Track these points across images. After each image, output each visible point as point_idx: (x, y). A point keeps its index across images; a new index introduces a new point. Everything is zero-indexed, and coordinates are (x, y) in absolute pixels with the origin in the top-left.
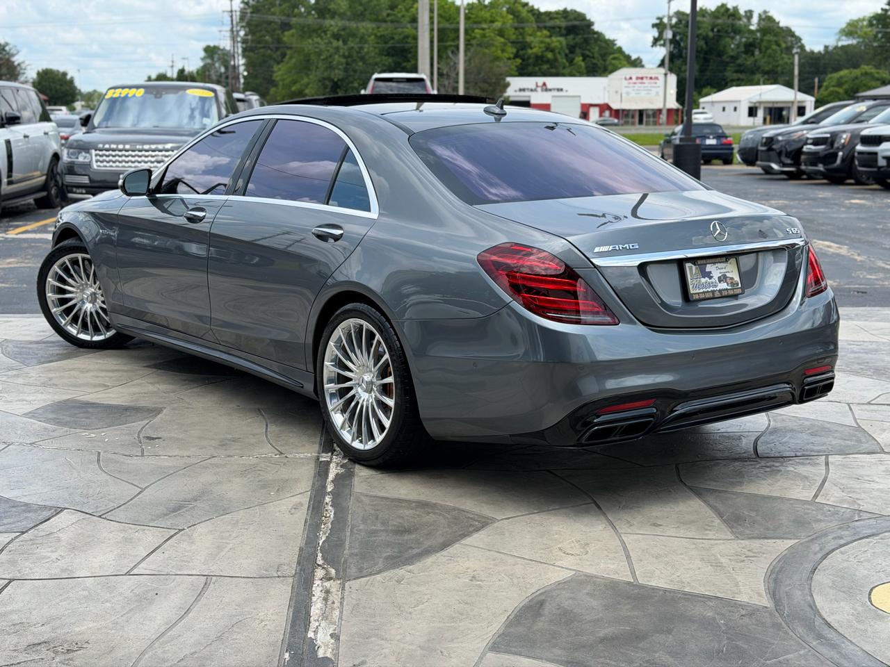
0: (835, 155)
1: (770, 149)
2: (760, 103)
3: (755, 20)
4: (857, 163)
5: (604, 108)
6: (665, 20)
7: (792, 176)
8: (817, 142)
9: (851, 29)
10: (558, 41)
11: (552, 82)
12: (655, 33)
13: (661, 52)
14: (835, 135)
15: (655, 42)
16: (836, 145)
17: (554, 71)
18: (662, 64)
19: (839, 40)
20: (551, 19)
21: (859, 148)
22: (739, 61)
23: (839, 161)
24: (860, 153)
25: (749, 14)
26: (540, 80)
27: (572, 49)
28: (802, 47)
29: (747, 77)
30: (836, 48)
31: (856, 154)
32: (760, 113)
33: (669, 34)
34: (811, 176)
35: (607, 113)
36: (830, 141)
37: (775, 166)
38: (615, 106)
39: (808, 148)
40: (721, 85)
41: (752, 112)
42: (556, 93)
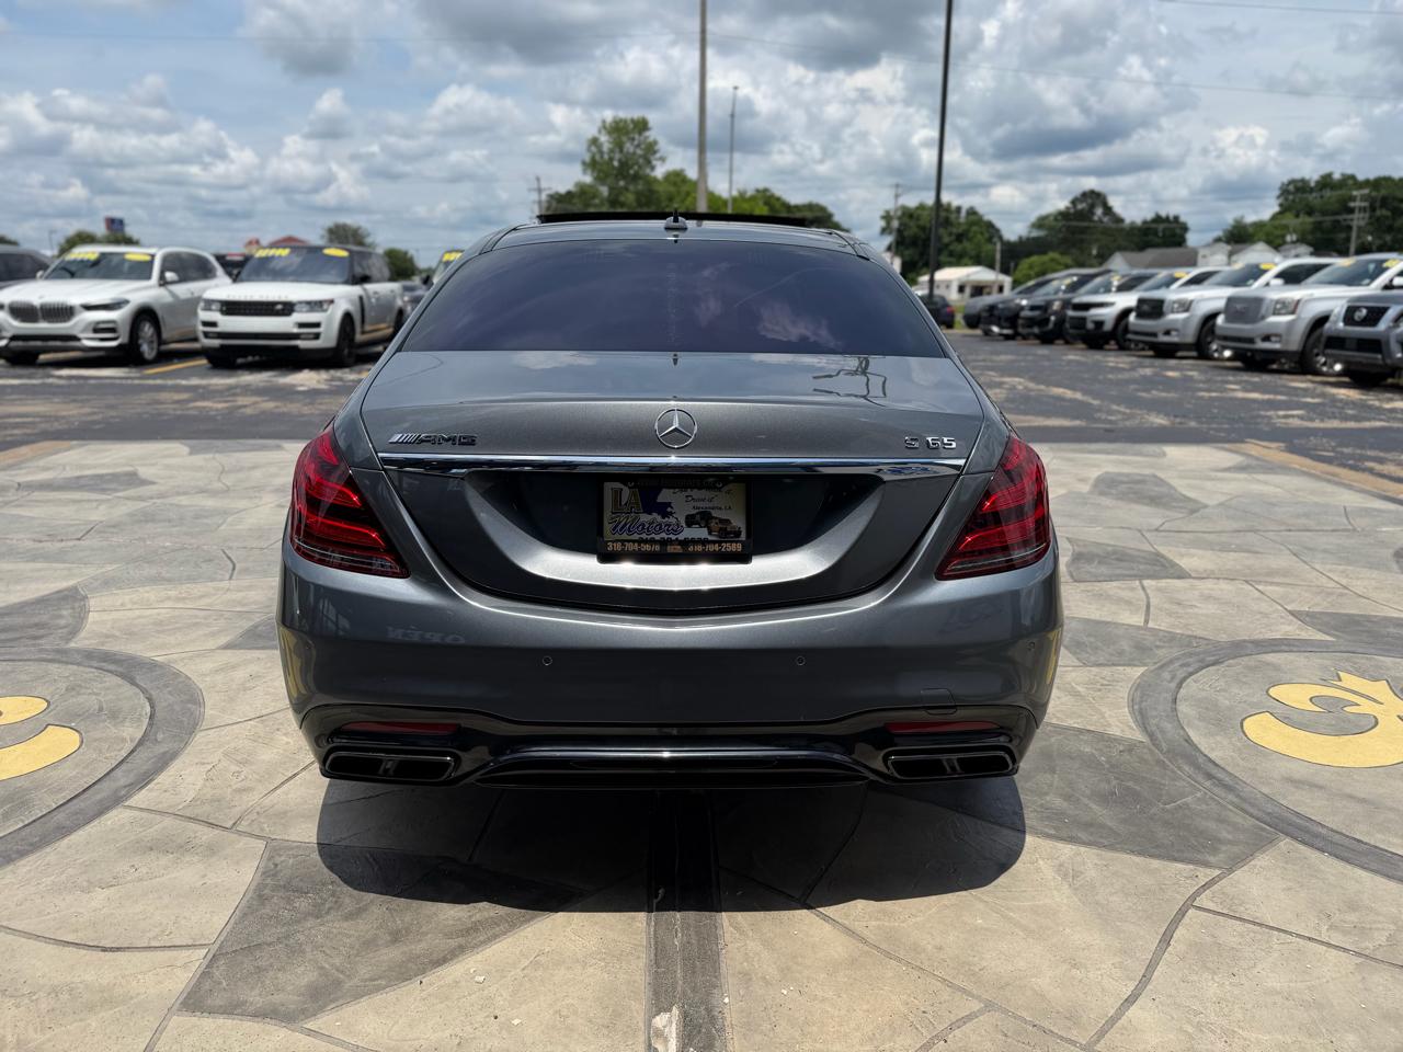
0: (1048, 320)
1: (991, 315)
2: (968, 282)
3: (963, 213)
4: (1067, 325)
6: (892, 214)
7: (1007, 337)
8: (1033, 308)
9: (1040, 223)
12: (883, 223)
13: (888, 240)
14: (1049, 304)
15: (884, 231)
16: (1049, 311)
18: (889, 249)
19: (1030, 232)
21: (1071, 313)
22: (951, 248)
23: (1051, 326)
24: (1072, 318)
25: (959, 209)
28: (1001, 238)
29: (958, 260)
30: (1028, 239)
31: (1067, 319)
32: (968, 291)
33: (895, 224)
34: (1025, 338)
36: (1045, 308)
37: (995, 329)
39: (1026, 313)
41: (961, 289)
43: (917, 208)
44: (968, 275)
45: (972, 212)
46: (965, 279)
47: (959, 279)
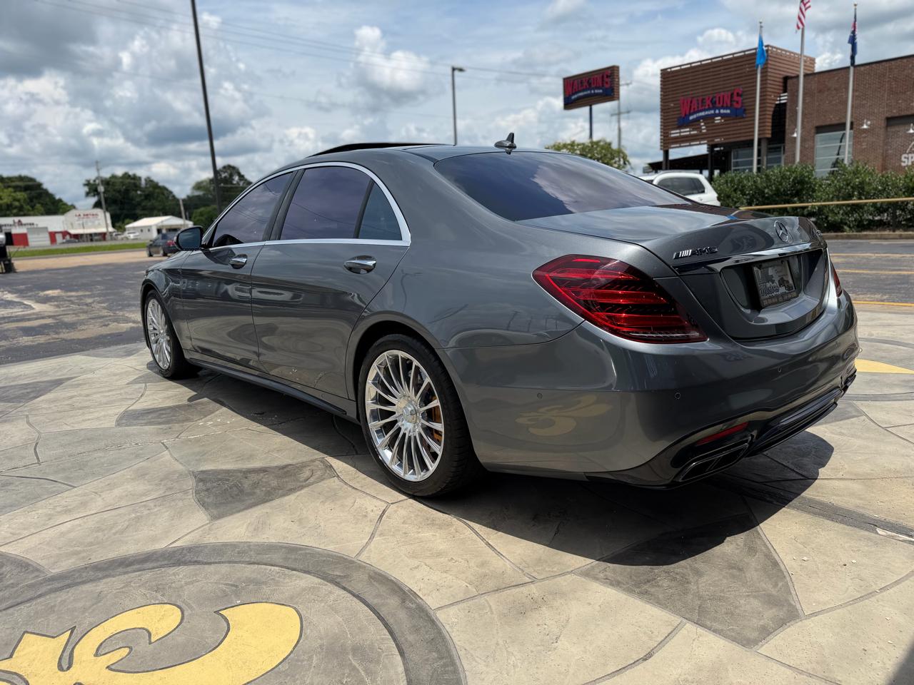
2: (163, 226)
5: (65, 234)
6: (92, 182)
9: (198, 187)
10: (21, 195)
11: (25, 220)
12: (86, 189)
13: (93, 200)
15: (87, 194)
17: (22, 213)
18: (94, 207)
19: (192, 193)
20: (12, 181)
22: (143, 204)
26: (16, 219)
27: (31, 199)
28: (175, 196)
29: (151, 213)
32: (164, 232)
35: (68, 237)
38: (73, 232)
40: (136, 218)
41: (159, 231)
42: (29, 227)
43: (110, 178)
44: (162, 222)
45: (149, 181)
46: (160, 224)
47: (156, 225)
